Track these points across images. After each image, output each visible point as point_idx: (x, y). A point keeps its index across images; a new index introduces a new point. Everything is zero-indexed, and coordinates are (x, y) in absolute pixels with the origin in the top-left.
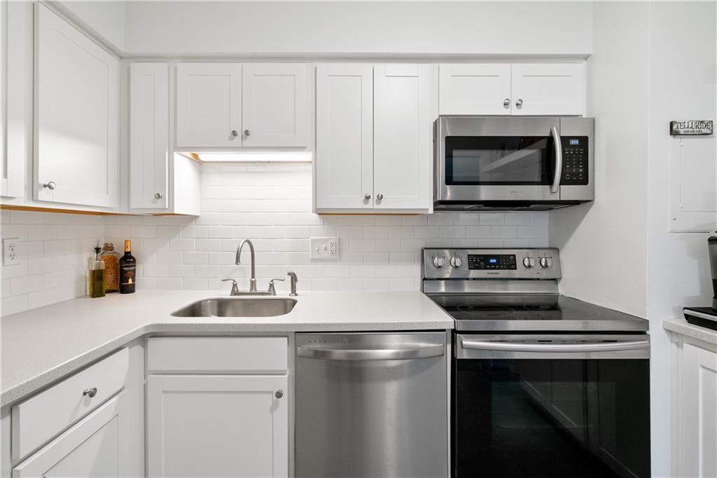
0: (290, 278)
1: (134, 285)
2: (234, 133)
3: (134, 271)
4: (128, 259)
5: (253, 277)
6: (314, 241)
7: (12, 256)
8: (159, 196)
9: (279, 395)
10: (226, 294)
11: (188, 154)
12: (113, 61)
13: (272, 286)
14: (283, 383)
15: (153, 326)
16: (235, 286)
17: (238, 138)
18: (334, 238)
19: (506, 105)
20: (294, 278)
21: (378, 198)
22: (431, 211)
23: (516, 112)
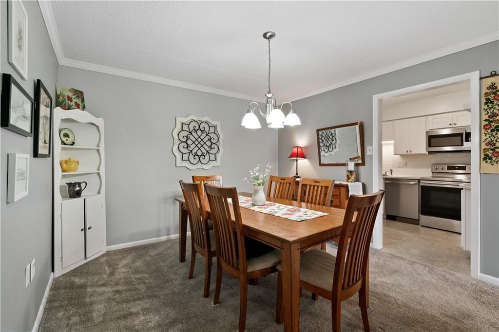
6: (399, 162)
13: (386, 173)
18: (405, 161)
19: (450, 125)
20: (391, 171)
21: (411, 151)
22: (427, 154)
23: (454, 126)
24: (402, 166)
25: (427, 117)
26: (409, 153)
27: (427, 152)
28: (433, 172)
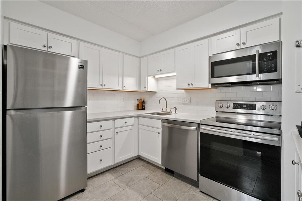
0: (174, 108)
1: (145, 108)
2: (158, 71)
3: (145, 105)
4: (144, 102)
5: (166, 108)
6: (183, 98)
7: (123, 100)
8: (145, 87)
9: (159, 133)
10: (160, 112)
11: (152, 77)
12: (137, 59)
13: (171, 110)
14: (160, 131)
15: (139, 114)
16: (162, 110)
17: (159, 72)
18: (189, 97)
19: (238, 45)
20: (176, 109)
21: (192, 84)
22: (210, 87)
23: (243, 46)
24: (186, 102)
25: (210, 38)
26: (191, 87)
27: (210, 85)
28: (217, 112)
